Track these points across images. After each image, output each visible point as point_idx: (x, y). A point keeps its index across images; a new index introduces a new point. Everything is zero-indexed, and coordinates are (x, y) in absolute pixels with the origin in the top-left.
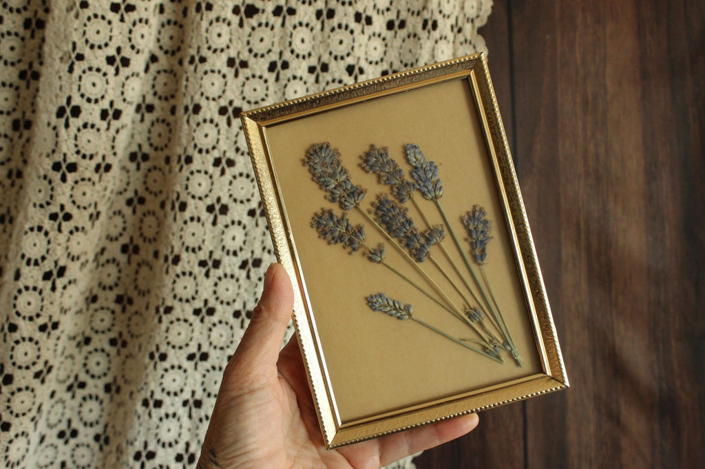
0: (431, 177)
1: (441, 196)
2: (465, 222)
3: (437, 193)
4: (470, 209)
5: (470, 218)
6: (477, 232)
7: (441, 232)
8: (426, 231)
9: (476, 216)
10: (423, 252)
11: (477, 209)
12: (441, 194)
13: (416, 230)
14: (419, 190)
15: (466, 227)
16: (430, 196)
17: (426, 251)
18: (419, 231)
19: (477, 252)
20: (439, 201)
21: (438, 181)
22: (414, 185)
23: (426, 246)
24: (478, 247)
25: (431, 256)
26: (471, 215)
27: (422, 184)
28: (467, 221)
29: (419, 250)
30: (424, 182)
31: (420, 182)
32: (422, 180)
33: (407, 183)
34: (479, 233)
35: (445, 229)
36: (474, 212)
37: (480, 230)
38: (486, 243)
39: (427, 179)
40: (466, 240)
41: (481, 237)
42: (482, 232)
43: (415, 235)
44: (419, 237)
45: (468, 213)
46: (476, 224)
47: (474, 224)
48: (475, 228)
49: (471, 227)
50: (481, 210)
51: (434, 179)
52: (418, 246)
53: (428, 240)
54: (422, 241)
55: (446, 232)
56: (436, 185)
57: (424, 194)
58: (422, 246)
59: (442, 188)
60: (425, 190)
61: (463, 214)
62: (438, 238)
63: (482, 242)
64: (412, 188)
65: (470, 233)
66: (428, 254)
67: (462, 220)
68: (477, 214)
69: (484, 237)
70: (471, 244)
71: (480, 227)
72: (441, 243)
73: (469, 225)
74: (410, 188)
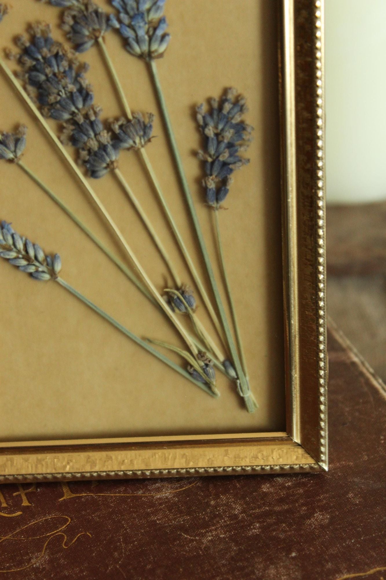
0: (149, 11)
1: (161, 55)
2: (200, 117)
3: (154, 47)
4: (216, 94)
5: (211, 112)
6: (219, 143)
7: (146, 128)
8: (117, 119)
9: (225, 112)
10: (103, 159)
11: (231, 96)
12: (162, 49)
13: (95, 113)
14: (117, 32)
15: (200, 129)
16: (137, 49)
17: (108, 160)
18: (102, 116)
19: (212, 184)
20: (154, 64)
21: (162, 21)
22: (108, 19)
23: (110, 149)
24: (215, 174)
25: (117, 171)
26: (215, 105)
27: (126, 20)
28: (204, 118)
29: (96, 154)
30: (132, 18)
31: (122, 15)
32: (127, 13)
33: (96, 12)
34: (223, 145)
35: (156, 123)
36: (223, 101)
37: (226, 141)
38: (231, 170)
39: (139, 14)
40: (194, 154)
41: (225, 156)
42: (230, 146)
43: (92, 124)
44: (100, 127)
45: (209, 101)
46: (220, 127)
47: (216, 127)
48: (217, 135)
49: (210, 132)
50: (238, 103)
51: (154, 16)
52: (94, 145)
53: (116, 139)
54: (105, 137)
55: (156, 131)
56: (155, 29)
57: (126, 43)
58: (103, 147)
59: (167, 38)
60: (129, 33)
61: (200, 99)
62: (137, 140)
63: (225, 164)
64: (104, 26)
65: (204, 141)
66: (111, 167)
67: (194, 112)
68: (227, 106)
69: (231, 155)
70: (203, 164)
71: (229, 134)
72: (143, 151)
73: (206, 125)
74: (100, 24)
